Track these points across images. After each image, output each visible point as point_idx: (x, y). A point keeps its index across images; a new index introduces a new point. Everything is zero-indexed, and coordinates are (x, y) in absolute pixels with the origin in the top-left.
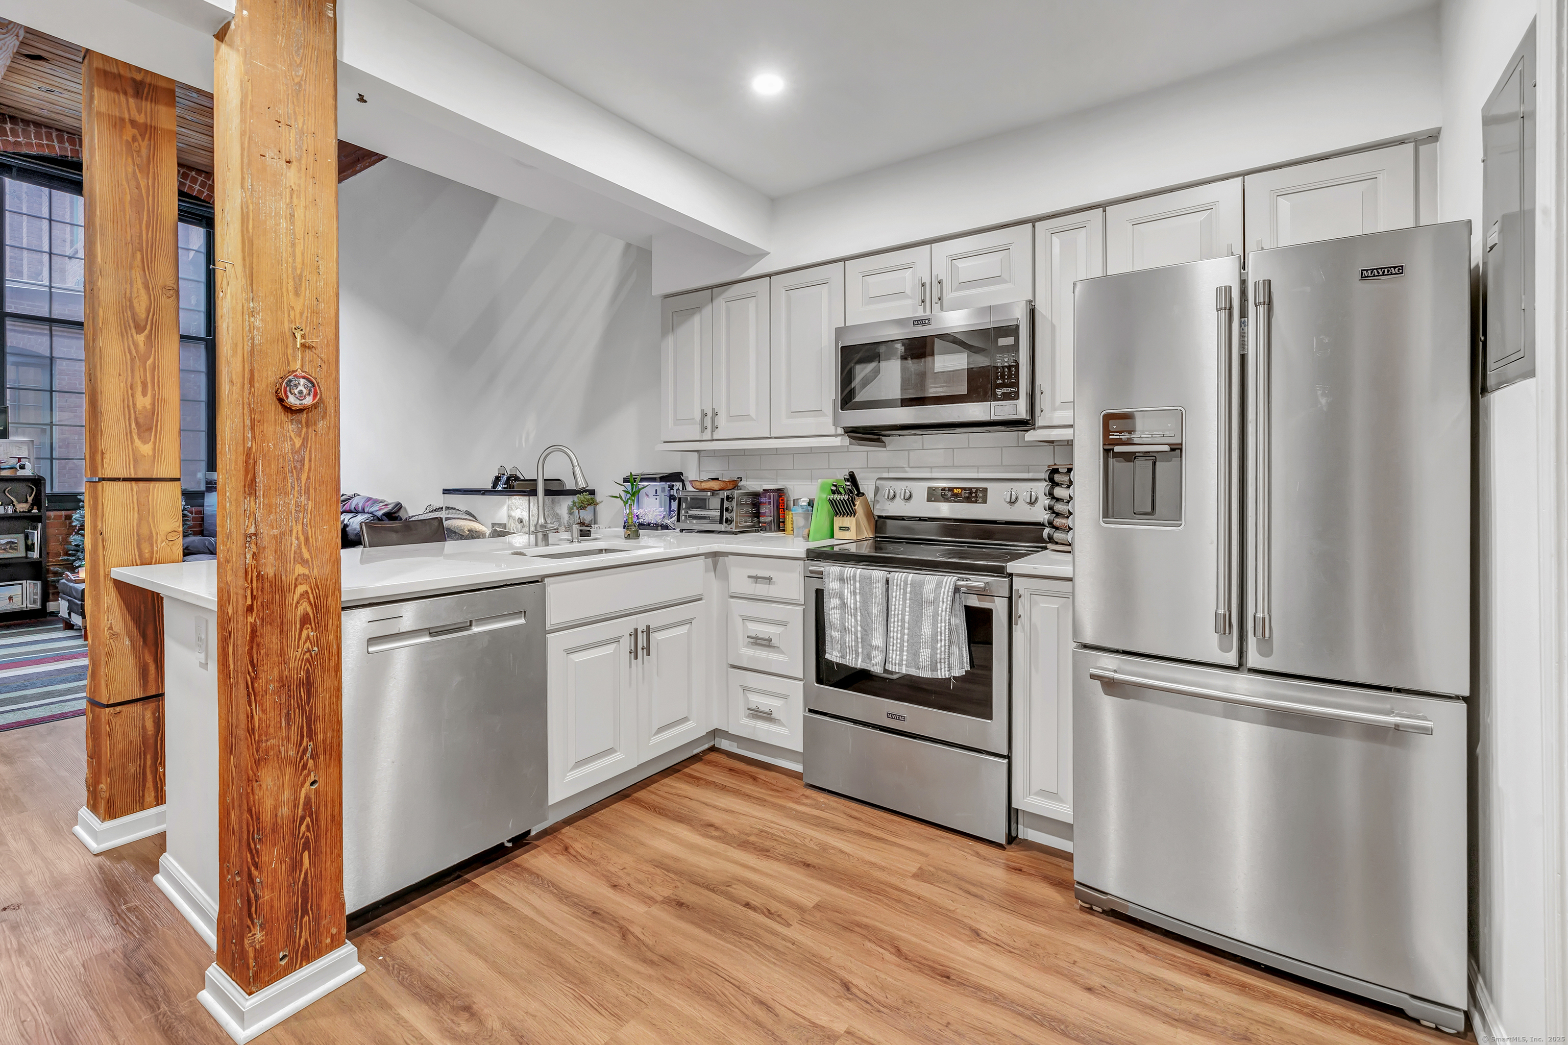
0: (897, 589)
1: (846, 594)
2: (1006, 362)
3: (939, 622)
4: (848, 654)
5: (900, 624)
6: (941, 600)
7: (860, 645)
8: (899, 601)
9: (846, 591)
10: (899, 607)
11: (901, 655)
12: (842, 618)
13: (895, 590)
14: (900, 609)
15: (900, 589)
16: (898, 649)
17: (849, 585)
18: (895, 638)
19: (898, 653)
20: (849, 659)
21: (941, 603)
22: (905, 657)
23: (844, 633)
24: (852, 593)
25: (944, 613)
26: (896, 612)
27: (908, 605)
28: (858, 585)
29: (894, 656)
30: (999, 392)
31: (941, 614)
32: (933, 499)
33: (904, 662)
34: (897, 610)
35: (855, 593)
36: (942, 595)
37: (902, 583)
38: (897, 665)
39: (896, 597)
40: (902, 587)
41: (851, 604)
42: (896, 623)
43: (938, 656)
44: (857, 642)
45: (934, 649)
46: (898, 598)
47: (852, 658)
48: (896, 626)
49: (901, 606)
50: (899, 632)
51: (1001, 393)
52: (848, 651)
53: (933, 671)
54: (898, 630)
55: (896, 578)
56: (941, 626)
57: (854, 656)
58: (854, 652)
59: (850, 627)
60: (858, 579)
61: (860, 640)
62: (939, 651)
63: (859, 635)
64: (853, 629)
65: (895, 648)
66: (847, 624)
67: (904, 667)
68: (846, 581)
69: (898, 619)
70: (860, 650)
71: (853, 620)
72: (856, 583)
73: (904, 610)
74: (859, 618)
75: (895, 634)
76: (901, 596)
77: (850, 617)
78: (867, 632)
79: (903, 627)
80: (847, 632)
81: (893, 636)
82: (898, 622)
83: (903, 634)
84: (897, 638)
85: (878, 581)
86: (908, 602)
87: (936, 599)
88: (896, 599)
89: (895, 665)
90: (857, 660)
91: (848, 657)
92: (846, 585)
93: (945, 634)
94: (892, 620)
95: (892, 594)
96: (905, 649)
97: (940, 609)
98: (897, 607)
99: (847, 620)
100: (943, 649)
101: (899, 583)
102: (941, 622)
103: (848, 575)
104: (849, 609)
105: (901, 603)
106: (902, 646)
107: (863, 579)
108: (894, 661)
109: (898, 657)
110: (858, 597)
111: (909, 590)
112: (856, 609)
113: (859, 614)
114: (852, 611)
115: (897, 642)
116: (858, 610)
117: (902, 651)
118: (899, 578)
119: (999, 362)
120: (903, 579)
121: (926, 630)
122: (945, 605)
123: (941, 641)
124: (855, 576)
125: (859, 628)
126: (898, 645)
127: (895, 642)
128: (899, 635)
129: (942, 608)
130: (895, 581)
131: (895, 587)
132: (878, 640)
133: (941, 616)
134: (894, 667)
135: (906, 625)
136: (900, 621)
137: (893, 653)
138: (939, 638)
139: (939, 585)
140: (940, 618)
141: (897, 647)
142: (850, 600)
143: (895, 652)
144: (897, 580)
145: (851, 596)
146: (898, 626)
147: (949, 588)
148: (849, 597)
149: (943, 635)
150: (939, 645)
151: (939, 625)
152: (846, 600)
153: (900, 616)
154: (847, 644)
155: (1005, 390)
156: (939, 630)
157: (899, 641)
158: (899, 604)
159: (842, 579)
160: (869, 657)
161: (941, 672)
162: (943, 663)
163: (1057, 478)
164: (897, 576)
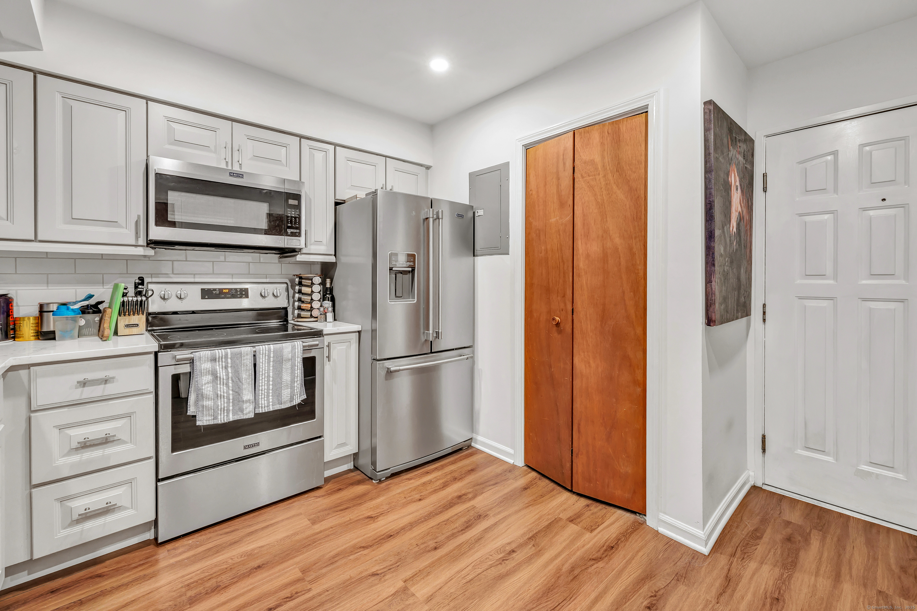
0: (263, 357)
1: (218, 370)
2: (293, 214)
3: (296, 370)
4: (219, 415)
5: (266, 379)
6: (297, 356)
7: (231, 404)
8: (265, 364)
9: (218, 367)
10: (265, 368)
11: (268, 400)
12: (215, 389)
13: (261, 358)
14: (266, 369)
15: (265, 356)
16: (266, 396)
17: (220, 363)
18: (263, 389)
19: (266, 399)
20: (221, 418)
21: (297, 358)
22: (271, 400)
23: (217, 400)
24: (224, 368)
25: (299, 364)
26: (264, 372)
27: (271, 365)
28: (229, 360)
29: (263, 402)
30: (289, 231)
32: (207, 297)
33: (271, 404)
34: (264, 371)
35: (226, 368)
36: (297, 353)
37: (267, 352)
38: (266, 407)
39: (262, 362)
40: (267, 355)
41: (223, 376)
42: (263, 380)
43: (296, 391)
44: (228, 403)
45: (292, 388)
46: (264, 363)
47: (224, 416)
48: (263, 382)
49: (266, 367)
50: (266, 385)
51: (290, 232)
52: (219, 412)
53: (291, 401)
54: (265, 384)
55: (261, 349)
56: (298, 372)
57: (225, 414)
58: (225, 411)
59: (222, 394)
60: (229, 356)
61: (231, 401)
62: (296, 388)
63: (231, 397)
64: (225, 395)
65: (263, 396)
66: (219, 392)
67: (271, 407)
68: (217, 360)
69: (265, 377)
70: (231, 408)
71: (225, 388)
72: (227, 360)
73: (269, 369)
74: (230, 385)
75: (263, 387)
76: (266, 361)
77: (222, 386)
78: (238, 393)
79: (268, 381)
80: (219, 398)
81: (262, 389)
82: (265, 378)
83: (268, 385)
84: (265, 389)
85: (247, 354)
86: (271, 363)
87: (293, 357)
88: (263, 364)
89: (265, 408)
90: (228, 416)
91: (219, 417)
92: (217, 363)
94: (261, 378)
95: (260, 361)
96: (271, 394)
97: (297, 362)
98: (264, 368)
99: (219, 389)
100: (298, 386)
101: (264, 353)
102: (297, 370)
103: (221, 355)
104: (222, 380)
105: (266, 365)
106: (268, 393)
107: (233, 355)
108: (263, 406)
109: (266, 402)
110: (230, 370)
111: (272, 355)
112: (228, 379)
113: (230, 382)
114: (225, 381)
115: (265, 392)
116: (230, 379)
117: (268, 396)
118: (264, 349)
119: (289, 214)
120: (267, 349)
121: (286, 377)
122: (299, 359)
123: (297, 382)
124: (226, 355)
125: (231, 392)
126: (266, 394)
127: (263, 392)
128: (266, 387)
129: (298, 361)
130: (261, 352)
131: (261, 356)
132: (247, 395)
133: (298, 366)
134: (263, 409)
135: (271, 379)
136: (266, 377)
137: (262, 400)
138: (296, 380)
139: (293, 348)
140: (296, 368)
141: (264, 395)
142: (222, 373)
143: (263, 399)
144: (263, 350)
145: (222, 371)
146: (265, 381)
147: (300, 348)
148: (221, 371)
149: (298, 377)
150: (296, 384)
151: (296, 372)
152: (218, 375)
153: (266, 374)
154: (219, 407)
155: (292, 230)
156: (296, 375)
157: (266, 391)
158: (265, 366)
159: (214, 360)
160: (242, 410)
161: (295, 400)
162: (297, 395)
163: (304, 282)
164: (262, 348)
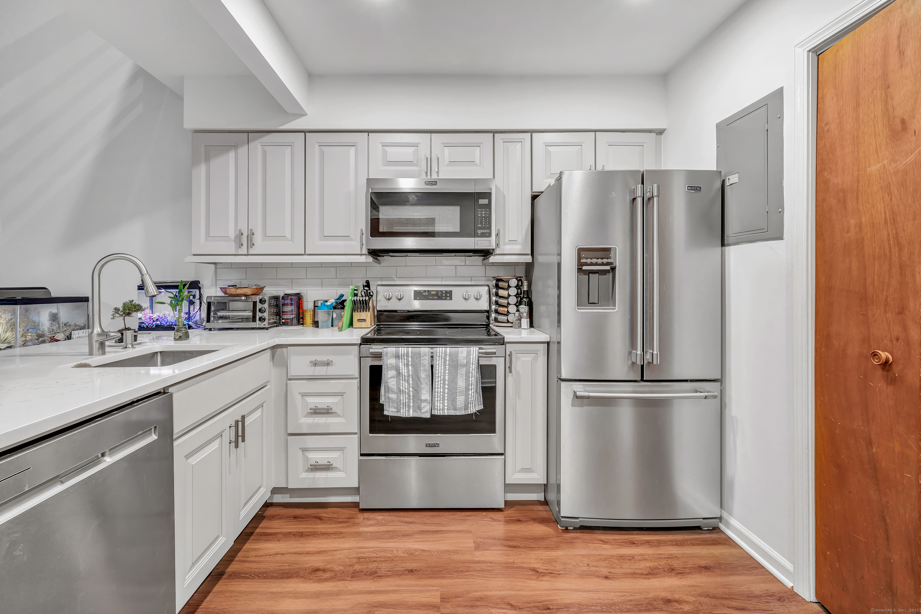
0: (439, 359)
1: (401, 367)
3: (471, 377)
4: (402, 409)
5: (442, 382)
6: (471, 363)
7: (411, 401)
8: (441, 367)
9: (401, 364)
10: (441, 371)
11: (443, 403)
12: (398, 383)
13: (438, 360)
14: (442, 372)
15: (442, 358)
16: (441, 399)
17: (403, 360)
18: (439, 392)
19: (441, 402)
20: (403, 412)
21: (471, 365)
22: (446, 404)
23: (399, 394)
24: (406, 366)
25: (473, 371)
26: (440, 375)
27: (447, 369)
28: (410, 359)
29: (439, 405)
31: (472, 372)
33: (446, 407)
34: (440, 373)
35: (408, 365)
36: (472, 359)
37: (443, 355)
38: (441, 410)
39: (439, 365)
40: (443, 357)
41: (405, 373)
42: (439, 382)
43: (470, 399)
44: (409, 399)
45: (467, 395)
46: (440, 365)
47: (406, 411)
48: (439, 384)
49: (442, 370)
50: (442, 388)
52: (402, 406)
53: (466, 410)
54: (441, 386)
55: (438, 352)
56: (472, 380)
57: (407, 409)
58: (407, 407)
59: (404, 389)
60: (410, 355)
61: (411, 397)
62: (470, 396)
63: (411, 394)
64: (406, 391)
65: (439, 399)
66: (401, 388)
67: (446, 411)
68: (400, 357)
69: (441, 379)
70: (411, 404)
71: (406, 384)
72: (408, 358)
73: (445, 373)
74: (411, 382)
75: (439, 389)
76: (443, 364)
77: (404, 382)
78: (417, 391)
79: (444, 384)
80: (402, 393)
81: (438, 391)
82: (441, 381)
83: (444, 388)
84: (440, 392)
85: (425, 355)
86: (447, 366)
87: (468, 363)
88: (439, 366)
89: (440, 410)
90: (409, 411)
91: (402, 411)
92: (400, 360)
93: (474, 385)
94: (437, 380)
95: (436, 363)
96: (446, 398)
97: (471, 369)
98: (440, 371)
99: (401, 385)
100: (473, 394)
101: (440, 355)
102: (472, 377)
103: (403, 353)
104: (403, 376)
105: (442, 368)
106: (444, 396)
107: (414, 355)
108: (439, 408)
109: (441, 405)
110: (410, 368)
111: (448, 359)
112: (409, 376)
113: (411, 379)
114: (406, 378)
115: (440, 395)
116: (411, 377)
117: (444, 400)
118: (441, 351)
120: (443, 352)
121: (461, 383)
122: (474, 366)
123: (471, 389)
124: (408, 353)
125: (411, 389)
126: (441, 397)
127: (439, 395)
128: (442, 390)
129: (472, 368)
130: (438, 354)
131: (438, 358)
132: (425, 395)
133: (472, 374)
134: (439, 412)
135: (447, 382)
136: (442, 380)
137: (437, 402)
138: (470, 387)
139: (469, 353)
140: (471, 375)
141: (440, 398)
142: (404, 370)
143: (439, 402)
144: (439, 353)
145: (404, 368)
146: (441, 383)
147: (476, 354)
148: (403, 368)
149: (473, 385)
150: (470, 392)
151: (471, 379)
152: (401, 371)
153: (442, 377)
154: (402, 402)
156: (470, 382)
157: (442, 394)
158: (441, 369)
159: (397, 356)
160: (420, 408)
161: (470, 409)
162: (473, 403)
163: (501, 284)
164: (440, 350)
